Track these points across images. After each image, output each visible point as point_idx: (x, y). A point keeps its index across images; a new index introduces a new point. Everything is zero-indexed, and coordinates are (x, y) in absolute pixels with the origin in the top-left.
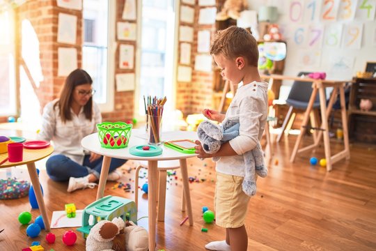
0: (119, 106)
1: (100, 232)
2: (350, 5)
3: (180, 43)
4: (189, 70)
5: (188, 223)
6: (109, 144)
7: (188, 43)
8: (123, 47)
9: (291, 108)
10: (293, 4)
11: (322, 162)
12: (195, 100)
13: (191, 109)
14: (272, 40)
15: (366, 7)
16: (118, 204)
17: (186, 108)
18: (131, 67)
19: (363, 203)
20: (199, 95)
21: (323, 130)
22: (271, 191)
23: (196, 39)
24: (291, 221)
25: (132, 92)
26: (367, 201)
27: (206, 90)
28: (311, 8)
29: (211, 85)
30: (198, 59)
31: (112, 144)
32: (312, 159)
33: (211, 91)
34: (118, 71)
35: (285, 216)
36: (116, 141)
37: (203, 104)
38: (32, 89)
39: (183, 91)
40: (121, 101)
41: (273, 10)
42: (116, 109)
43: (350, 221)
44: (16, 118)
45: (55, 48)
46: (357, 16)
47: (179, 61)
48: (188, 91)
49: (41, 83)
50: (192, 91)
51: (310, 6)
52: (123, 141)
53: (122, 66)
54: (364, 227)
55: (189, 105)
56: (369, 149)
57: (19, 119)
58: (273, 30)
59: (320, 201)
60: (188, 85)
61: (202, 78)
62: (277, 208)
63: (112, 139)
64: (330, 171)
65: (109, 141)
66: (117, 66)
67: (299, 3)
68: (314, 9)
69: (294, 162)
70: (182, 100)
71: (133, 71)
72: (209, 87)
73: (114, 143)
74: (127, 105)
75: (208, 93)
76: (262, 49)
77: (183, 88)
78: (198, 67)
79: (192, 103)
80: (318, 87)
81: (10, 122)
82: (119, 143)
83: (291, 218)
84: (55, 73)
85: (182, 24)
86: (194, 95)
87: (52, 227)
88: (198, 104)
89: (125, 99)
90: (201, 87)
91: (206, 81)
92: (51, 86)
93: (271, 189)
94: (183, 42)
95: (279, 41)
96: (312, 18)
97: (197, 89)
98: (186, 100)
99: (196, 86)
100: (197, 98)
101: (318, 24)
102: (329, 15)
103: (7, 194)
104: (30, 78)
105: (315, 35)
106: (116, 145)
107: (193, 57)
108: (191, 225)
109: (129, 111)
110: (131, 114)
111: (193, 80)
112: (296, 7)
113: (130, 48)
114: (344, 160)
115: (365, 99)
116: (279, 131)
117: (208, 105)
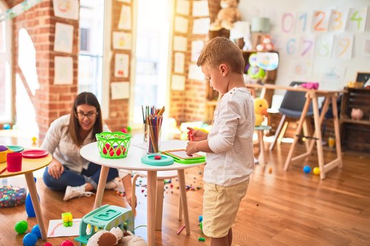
0: (114, 114)
1: (98, 242)
2: (340, 17)
3: (174, 52)
4: (183, 79)
5: (184, 232)
6: (108, 155)
7: (182, 52)
8: (118, 57)
9: (284, 117)
10: (285, 16)
11: (316, 170)
12: (188, 108)
13: (184, 116)
14: (265, 50)
15: (356, 19)
16: (116, 214)
17: (180, 116)
18: (126, 75)
19: (358, 212)
20: (193, 103)
21: (316, 139)
22: (266, 200)
23: (189, 49)
24: (287, 230)
25: (126, 101)
26: (361, 210)
27: (200, 98)
28: (303, 20)
29: (205, 93)
30: (191, 68)
31: (112, 154)
32: (306, 167)
33: (204, 99)
34: (113, 79)
35: (281, 225)
36: (115, 151)
37: (196, 113)
38: (28, 97)
39: (177, 100)
40: (116, 109)
41: (266, 22)
42: (110, 117)
43: (346, 231)
44: (11, 125)
45: (52, 56)
46: (347, 27)
47: (173, 70)
48: (182, 100)
49: (37, 91)
50: (186, 100)
51: (301, 18)
52: (122, 151)
53: (117, 75)
54: (360, 236)
55: (182, 113)
56: (361, 158)
57: (14, 126)
58: (266, 41)
59: (315, 209)
60: (181, 94)
61: (196, 87)
62: (273, 217)
63: (112, 149)
64: (323, 180)
65: (108, 151)
66: (112, 74)
67: (290, 15)
68: (306, 20)
69: (288, 170)
70: (175, 108)
71: (127, 80)
72: (202, 96)
73: (113, 153)
74: (122, 113)
75: (201, 102)
76: (255, 59)
77: (176, 97)
78: (191, 76)
79: (185, 111)
80: (311, 97)
81: (6, 129)
82: (119, 153)
83: (288, 227)
84: (51, 82)
85: (177, 34)
86: (188, 103)
87: (48, 236)
88: (191, 112)
89: (119, 107)
90: (194, 95)
91: (200, 90)
92: (47, 94)
93: (266, 197)
94: (177, 52)
95: (272, 51)
96: (304, 29)
97: (190, 97)
98: (179, 108)
99: (189, 95)
100: (191, 106)
101: (310, 35)
102: (320, 27)
103: (3, 202)
104: (26, 86)
105: (307, 45)
106: (115, 155)
107: (186, 66)
108: (188, 234)
109: (124, 118)
110: (126, 121)
111: (187, 89)
112: (288, 19)
113: (126, 57)
114: (337, 168)
115: (356, 108)
116: (272, 139)
117: (202, 113)
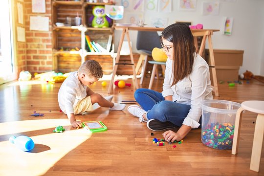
4: (23, 31)
12: (32, 60)
14: (110, 3)
20: (38, 54)
27: (45, 49)
29: (50, 44)
30: (32, 19)
33: (50, 49)
37: (43, 63)
39: (22, 52)
48: (25, 52)
50: (28, 52)
55: (26, 66)
60: (24, 45)
61: (41, 38)
70: (21, 61)
72: (47, 46)
75: (47, 52)
77: (21, 49)
78: (33, 27)
79: (29, 63)
86: (32, 55)
88: (38, 63)
90: (39, 46)
91: (44, 41)
97: (34, 49)
99: (33, 46)
100: (35, 57)
107: (26, 17)
111: (28, 41)
117: (49, 63)
